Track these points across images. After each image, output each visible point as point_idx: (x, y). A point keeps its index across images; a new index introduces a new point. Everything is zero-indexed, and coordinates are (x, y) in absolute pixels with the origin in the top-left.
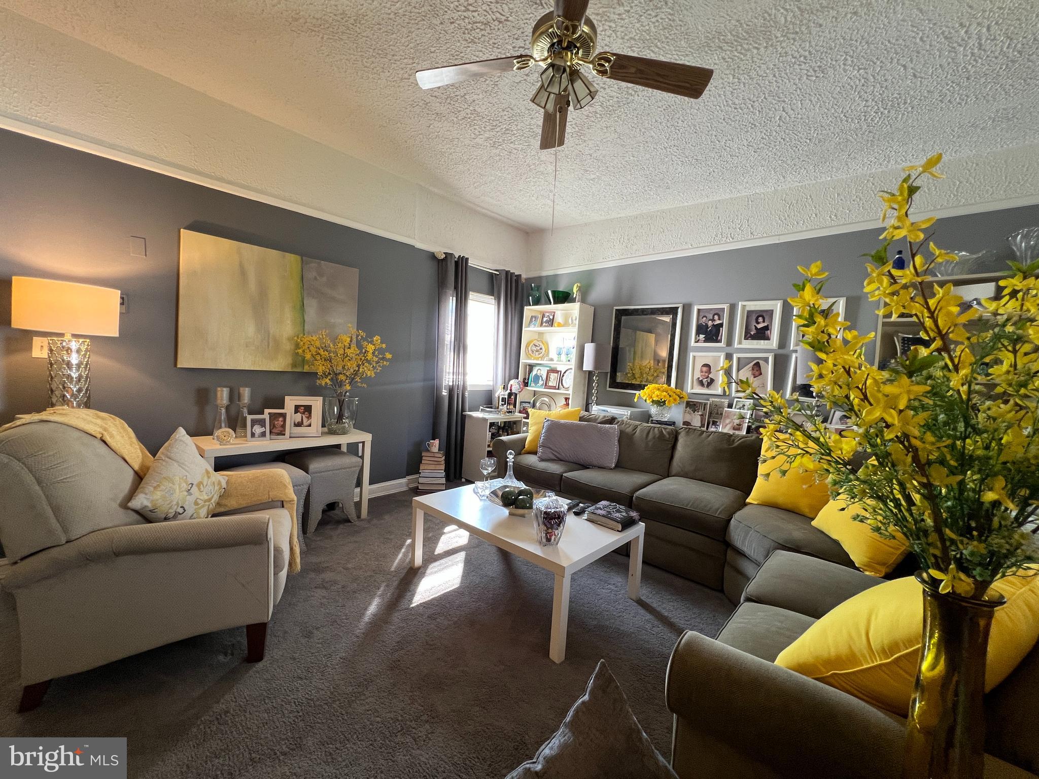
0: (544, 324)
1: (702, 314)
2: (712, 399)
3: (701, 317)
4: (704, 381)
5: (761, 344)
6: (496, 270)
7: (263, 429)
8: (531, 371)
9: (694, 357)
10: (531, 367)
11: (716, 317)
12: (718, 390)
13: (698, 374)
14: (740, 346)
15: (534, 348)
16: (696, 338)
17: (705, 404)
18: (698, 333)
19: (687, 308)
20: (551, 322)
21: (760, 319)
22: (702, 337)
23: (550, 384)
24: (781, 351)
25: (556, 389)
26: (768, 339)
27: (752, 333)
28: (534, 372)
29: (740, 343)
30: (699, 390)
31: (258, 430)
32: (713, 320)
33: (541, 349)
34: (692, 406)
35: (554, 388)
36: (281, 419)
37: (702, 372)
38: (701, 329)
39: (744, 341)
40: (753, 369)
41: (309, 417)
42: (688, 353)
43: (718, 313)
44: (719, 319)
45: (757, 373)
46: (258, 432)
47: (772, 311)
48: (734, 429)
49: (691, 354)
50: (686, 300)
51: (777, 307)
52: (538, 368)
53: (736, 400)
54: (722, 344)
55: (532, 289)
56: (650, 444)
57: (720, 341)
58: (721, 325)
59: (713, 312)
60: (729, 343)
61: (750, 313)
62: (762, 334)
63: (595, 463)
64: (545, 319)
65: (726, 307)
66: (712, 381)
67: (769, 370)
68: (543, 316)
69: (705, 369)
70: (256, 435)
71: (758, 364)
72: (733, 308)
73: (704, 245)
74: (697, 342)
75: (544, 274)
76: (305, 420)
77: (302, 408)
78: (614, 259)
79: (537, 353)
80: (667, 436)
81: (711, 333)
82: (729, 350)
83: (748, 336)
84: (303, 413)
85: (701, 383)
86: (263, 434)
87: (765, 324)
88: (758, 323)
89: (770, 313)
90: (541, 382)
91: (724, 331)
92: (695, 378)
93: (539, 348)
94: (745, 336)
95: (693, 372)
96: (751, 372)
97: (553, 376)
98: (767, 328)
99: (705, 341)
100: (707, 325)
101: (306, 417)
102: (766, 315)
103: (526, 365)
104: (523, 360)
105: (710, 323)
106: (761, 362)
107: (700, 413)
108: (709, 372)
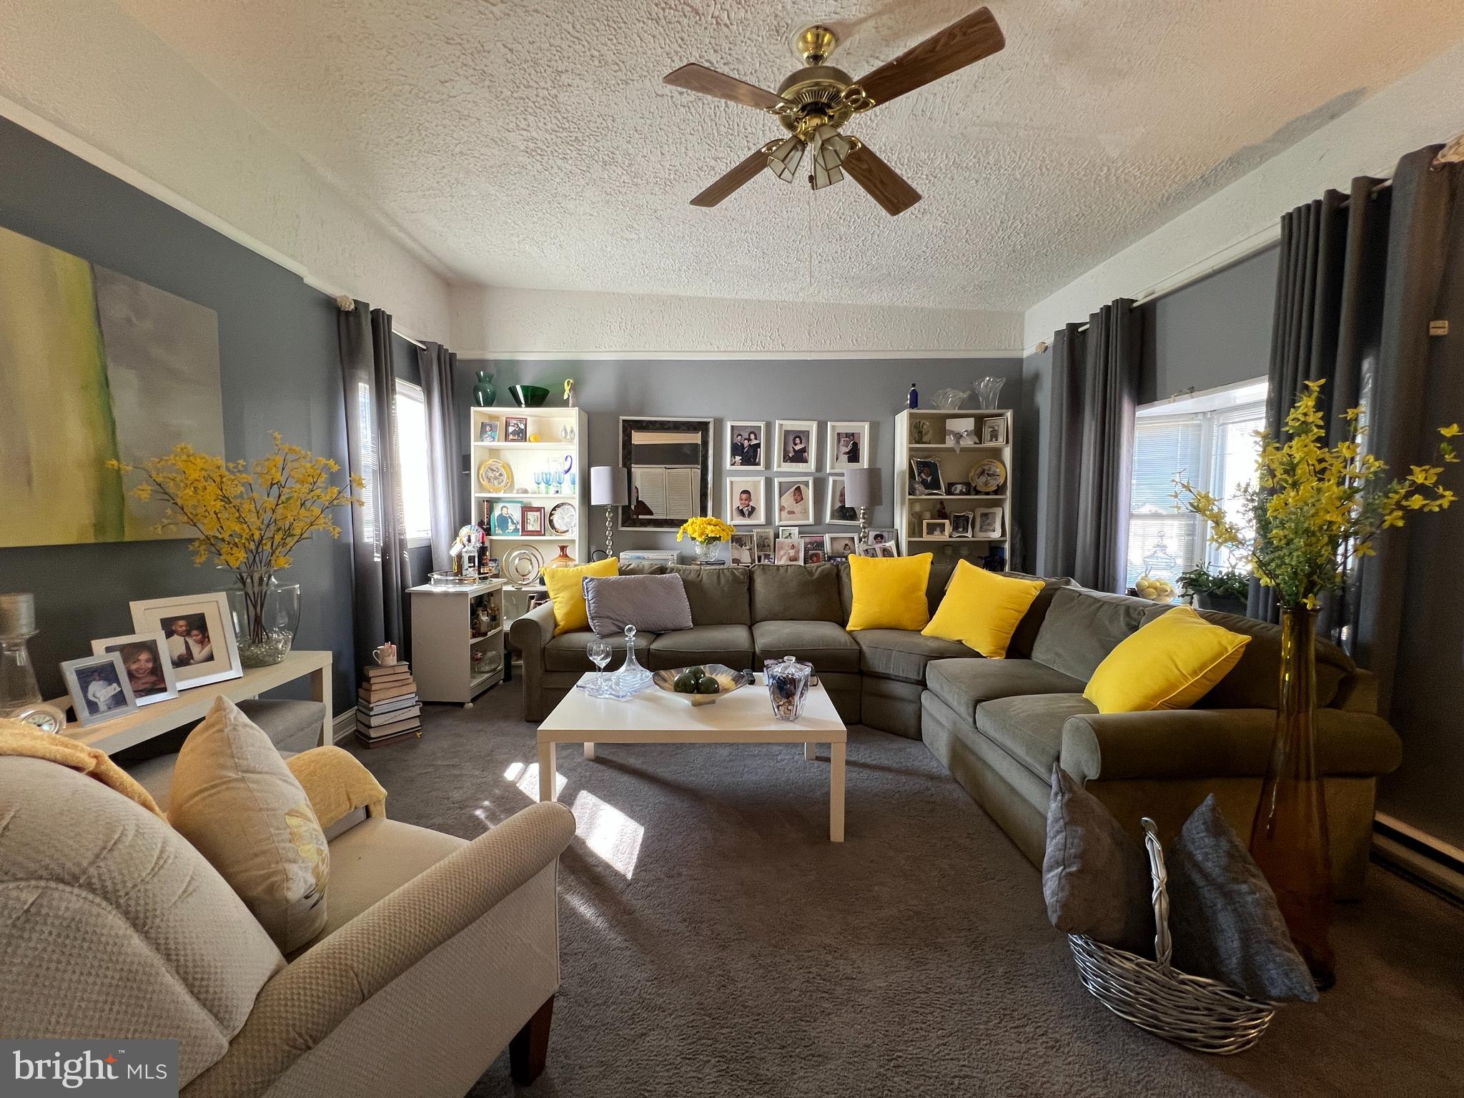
0: (511, 437)
1: (736, 432)
2: (755, 530)
3: (735, 436)
4: (745, 509)
5: (799, 467)
6: (421, 342)
7: (114, 688)
8: (491, 510)
9: (732, 482)
10: (491, 503)
11: (752, 436)
12: (758, 519)
13: (737, 503)
14: (779, 470)
15: (490, 474)
16: (731, 460)
17: (751, 537)
18: (733, 454)
19: (719, 423)
20: (521, 435)
21: (798, 441)
22: (738, 458)
23: (530, 528)
24: (818, 475)
25: (542, 535)
26: (806, 461)
27: (791, 455)
28: (497, 512)
29: (779, 466)
30: (740, 521)
31: (101, 692)
32: (749, 440)
33: (501, 475)
34: (738, 541)
35: (538, 533)
36: (144, 656)
37: (741, 499)
38: (736, 449)
39: (783, 464)
40: (795, 495)
41: (205, 639)
42: (723, 479)
43: (755, 432)
44: (756, 439)
45: (799, 498)
46: (102, 699)
47: (808, 432)
48: (791, 560)
49: (728, 480)
50: (718, 414)
51: (813, 428)
52: (501, 505)
53: (781, 528)
54: (761, 467)
55: (480, 379)
56: (726, 589)
57: (758, 464)
58: (758, 445)
59: (750, 430)
60: (768, 466)
61: (787, 433)
62: (799, 457)
63: (670, 626)
64: (511, 429)
65: (762, 425)
66: (753, 509)
67: (809, 494)
68: (507, 425)
69: (744, 496)
70: (102, 707)
71: (798, 489)
72: (769, 426)
73: (732, 349)
74: (733, 464)
75: (491, 356)
76: (195, 649)
77: (182, 623)
78: (612, 349)
79: (496, 482)
80: (742, 577)
81: (747, 454)
82: (768, 474)
83: (787, 459)
84: (188, 633)
85: (742, 513)
86: (119, 700)
87: (802, 446)
88: (795, 444)
89: (807, 434)
90: (511, 527)
91: (762, 451)
92: (735, 507)
93: (497, 474)
94: (784, 458)
95: (731, 502)
96: (792, 498)
97: (532, 516)
98: (804, 450)
99: (742, 464)
100: (742, 444)
101: (197, 642)
102: (801, 436)
103: (481, 502)
104: (475, 494)
105: (746, 443)
106: (802, 486)
107: (748, 547)
108: (749, 499)
